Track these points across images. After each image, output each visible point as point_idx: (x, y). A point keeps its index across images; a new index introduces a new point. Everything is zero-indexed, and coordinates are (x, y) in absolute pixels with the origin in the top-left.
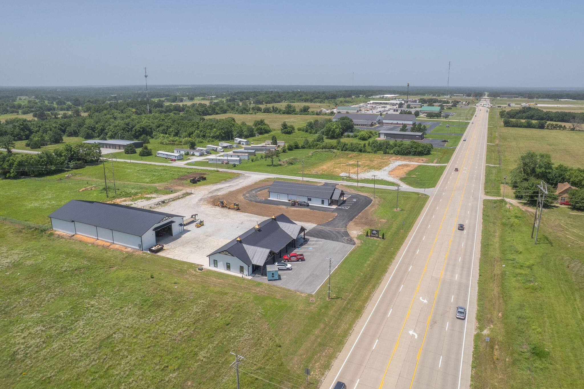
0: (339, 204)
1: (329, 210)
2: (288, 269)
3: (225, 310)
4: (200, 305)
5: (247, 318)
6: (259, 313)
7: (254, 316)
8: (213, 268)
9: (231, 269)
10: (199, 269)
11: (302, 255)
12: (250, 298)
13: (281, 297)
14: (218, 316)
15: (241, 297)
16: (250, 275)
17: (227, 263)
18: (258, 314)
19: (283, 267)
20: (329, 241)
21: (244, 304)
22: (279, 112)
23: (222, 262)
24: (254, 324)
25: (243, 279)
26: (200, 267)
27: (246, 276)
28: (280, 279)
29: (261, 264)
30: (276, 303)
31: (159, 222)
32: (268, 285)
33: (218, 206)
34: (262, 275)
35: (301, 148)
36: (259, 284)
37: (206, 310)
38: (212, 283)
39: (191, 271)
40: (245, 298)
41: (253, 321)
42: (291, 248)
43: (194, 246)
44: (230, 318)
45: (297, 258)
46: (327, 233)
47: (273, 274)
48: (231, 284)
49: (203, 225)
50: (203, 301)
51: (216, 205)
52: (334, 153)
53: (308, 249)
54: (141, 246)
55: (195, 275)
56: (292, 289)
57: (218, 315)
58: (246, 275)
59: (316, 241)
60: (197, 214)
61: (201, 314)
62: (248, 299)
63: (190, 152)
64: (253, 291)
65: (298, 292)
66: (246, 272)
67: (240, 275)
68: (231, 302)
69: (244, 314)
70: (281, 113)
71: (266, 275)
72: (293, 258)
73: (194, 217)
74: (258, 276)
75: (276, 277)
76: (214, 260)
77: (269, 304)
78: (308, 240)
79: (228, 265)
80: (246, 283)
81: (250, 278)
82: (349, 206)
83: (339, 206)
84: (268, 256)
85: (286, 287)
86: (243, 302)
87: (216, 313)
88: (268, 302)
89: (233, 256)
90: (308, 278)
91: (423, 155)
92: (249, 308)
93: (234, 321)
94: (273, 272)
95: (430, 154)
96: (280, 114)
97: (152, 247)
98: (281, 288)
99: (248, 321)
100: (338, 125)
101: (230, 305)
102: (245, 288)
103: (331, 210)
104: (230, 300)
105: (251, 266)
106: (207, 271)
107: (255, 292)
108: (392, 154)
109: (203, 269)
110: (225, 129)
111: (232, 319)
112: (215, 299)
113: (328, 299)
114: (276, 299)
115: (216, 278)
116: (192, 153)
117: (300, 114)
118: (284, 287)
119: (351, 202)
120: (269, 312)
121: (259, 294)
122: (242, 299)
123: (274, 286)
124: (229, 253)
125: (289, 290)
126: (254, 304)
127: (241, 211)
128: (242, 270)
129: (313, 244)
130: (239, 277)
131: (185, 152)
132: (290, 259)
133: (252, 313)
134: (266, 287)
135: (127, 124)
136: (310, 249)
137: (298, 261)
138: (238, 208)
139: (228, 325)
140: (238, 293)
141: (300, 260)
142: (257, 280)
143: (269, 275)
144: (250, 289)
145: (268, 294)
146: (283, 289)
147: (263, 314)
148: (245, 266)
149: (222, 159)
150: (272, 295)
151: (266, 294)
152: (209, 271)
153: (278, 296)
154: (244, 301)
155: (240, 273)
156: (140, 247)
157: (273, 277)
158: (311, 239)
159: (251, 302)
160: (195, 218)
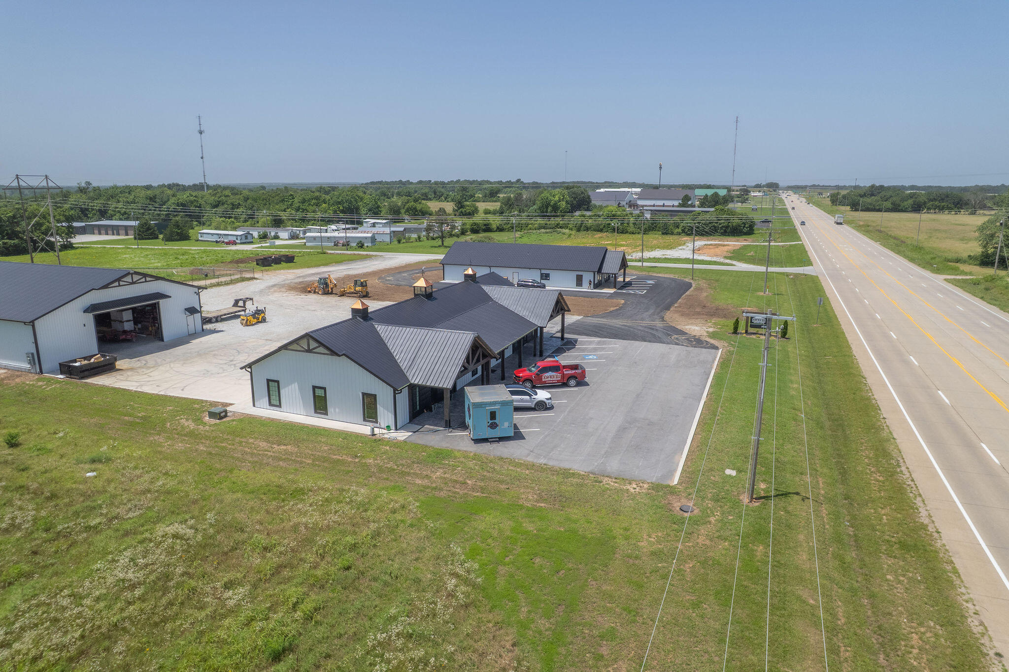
0: (618, 286)
1: (598, 296)
2: (542, 406)
3: (279, 568)
4: (158, 545)
5: (393, 611)
6: (456, 575)
7: (429, 595)
8: (265, 411)
9: (330, 410)
10: (212, 415)
11: (575, 367)
12: (403, 507)
13: (541, 499)
14: (231, 603)
15: (364, 507)
16: (403, 428)
17: (314, 388)
18: (452, 583)
19: (522, 400)
20: (637, 343)
21: (377, 534)
22: (446, 198)
23: (295, 387)
24: (436, 644)
25: (374, 441)
26: (217, 410)
27: (385, 431)
28: (518, 436)
29: (446, 383)
30: (529, 527)
31: (106, 287)
32: (476, 457)
33: (315, 292)
34: (448, 425)
35: (496, 231)
36: (440, 456)
37: (179, 570)
38: (248, 457)
39: (183, 421)
40: (380, 509)
41: (427, 628)
42: (532, 358)
43: (221, 362)
44: (298, 614)
45: (563, 376)
46: (619, 328)
47: (493, 415)
48: (325, 460)
49: (264, 320)
50: (181, 529)
51: (310, 292)
52: (564, 234)
53: (584, 359)
54: (36, 359)
55: (192, 434)
56: (578, 465)
57: (233, 597)
58: (388, 428)
59: (599, 343)
60: (251, 299)
61: (142, 599)
62: (394, 511)
63: (270, 232)
64: (418, 481)
65: (605, 480)
66: (385, 416)
67: (365, 429)
68: (316, 530)
69: (375, 585)
70: (449, 199)
71: (463, 426)
72: (550, 373)
73: (241, 303)
74: (430, 430)
75: (505, 429)
76: (268, 381)
77: (495, 533)
78: (576, 341)
79: (320, 392)
80: (385, 453)
81: (402, 435)
82: (645, 289)
83: (619, 289)
84: (467, 358)
85: (551, 463)
86: (373, 526)
87: (228, 586)
88: (487, 521)
89: (333, 353)
90: (622, 430)
91: (741, 235)
92: (402, 553)
93: (320, 632)
94: (493, 408)
95: (753, 234)
96: (448, 202)
97: (75, 361)
98: (531, 466)
99: (396, 629)
100: (564, 196)
101: (308, 542)
102: (381, 469)
103: (603, 295)
104: (314, 518)
105: (406, 392)
106: (241, 421)
107: (426, 482)
108: (679, 234)
109: (226, 416)
110: (344, 203)
111: (308, 618)
112: (241, 516)
113: (745, 499)
114: (522, 507)
115: (268, 442)
116: (273, 234)
117: (484, 202)
118: (542, 461)
119: (645, 284)
120: (502, 570)
121: (441, 490)
122: (370, 513)
123: (501, 459)
124: (321, 344)
125: (566, 474)
126: (423, 533)
127: (374, 299)
128: (370, 411)
129: (595, 350)
130: (358, 436)
131: (259, 232)
132: (539, 376)
133: (418, 581)
134: (471, 464)
135: (151, 199)
136: (590, 359)
137: (565, 385)
138: (365, 294)
139: (277, 657)
140: (354, 488)
141: (572, 382)
142: (432, 444)
143: (476, 422)
144: (403, 474)
145: (482, 490)
146: (542, 469)
147: (474, 586)
148: (383, 393)
149: (335, 237)
150: (498, 492)
151: (473, 489)
152: (250, 420)
153: (528, 498)
154: (378, 521)
155: (364, 420)
156: (32, 362)
157: (493, 426)
158: (581, 338)
159: (411, 526)
160: (244, 306)
